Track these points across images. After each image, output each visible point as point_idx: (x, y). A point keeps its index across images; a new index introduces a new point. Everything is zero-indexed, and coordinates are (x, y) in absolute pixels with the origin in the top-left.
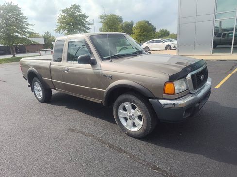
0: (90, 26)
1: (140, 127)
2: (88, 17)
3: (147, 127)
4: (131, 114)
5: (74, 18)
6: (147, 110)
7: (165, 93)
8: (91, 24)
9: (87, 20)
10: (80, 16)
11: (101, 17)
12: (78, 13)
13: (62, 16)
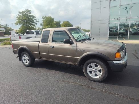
0: (37, 22)
1: (100, 76)
2: (36, 17)
3: (105, 75)
4: (95, 69)
5: (27, 17)
6: (105, 66)
7: (116, 58)
8: (38, 21)
9: (35, 19)
10: (31, 16)
11: (43, 18)
12: (29, 15)
13: (19, 15)
